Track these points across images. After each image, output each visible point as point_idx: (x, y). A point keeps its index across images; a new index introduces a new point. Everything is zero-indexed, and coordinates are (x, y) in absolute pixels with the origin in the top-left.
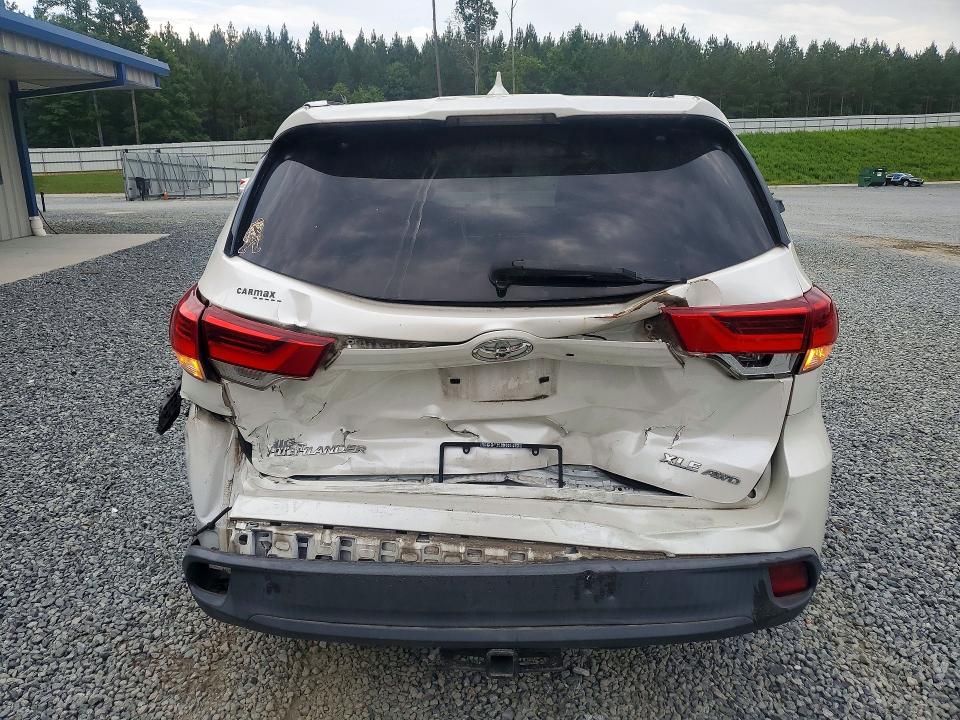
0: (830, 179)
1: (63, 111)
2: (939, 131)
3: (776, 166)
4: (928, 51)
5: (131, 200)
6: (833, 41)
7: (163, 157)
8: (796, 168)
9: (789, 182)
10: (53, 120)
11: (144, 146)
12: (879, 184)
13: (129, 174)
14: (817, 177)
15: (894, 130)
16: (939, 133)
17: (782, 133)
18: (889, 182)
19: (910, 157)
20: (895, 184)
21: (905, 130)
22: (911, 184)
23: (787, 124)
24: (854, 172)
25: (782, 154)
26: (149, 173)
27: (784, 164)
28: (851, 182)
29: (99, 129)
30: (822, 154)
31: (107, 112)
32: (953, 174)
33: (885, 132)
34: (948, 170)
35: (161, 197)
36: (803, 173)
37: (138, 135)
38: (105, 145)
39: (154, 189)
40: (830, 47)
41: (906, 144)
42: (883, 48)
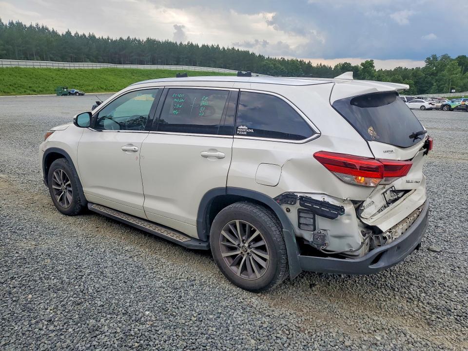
0: (41, 92)
2: (81, 70)
3: (10, 85)
4: (67, 33)
6: (20, 22)
8: (22, 86)
9: (20, 93)
12: (65, 95)
14: (35, 91)
15: (62, 69)
16: (81, 71)
17: (7, 68)
18: (70, 94)
19: (74, 82)
20: (73, 94)
21: (67, 70)
22: (80, 94)
23: (9, 63)
24: (52, 88)
25: (12, 79)
27: (15, 84)
28: (51, 94)
30: (33, 80)
32: (93, 90)
33: (59, 70)
34: (90, 88)
36: (27, 89)
40: (19, 25)
41: (70, 76)
42: (47, 29)
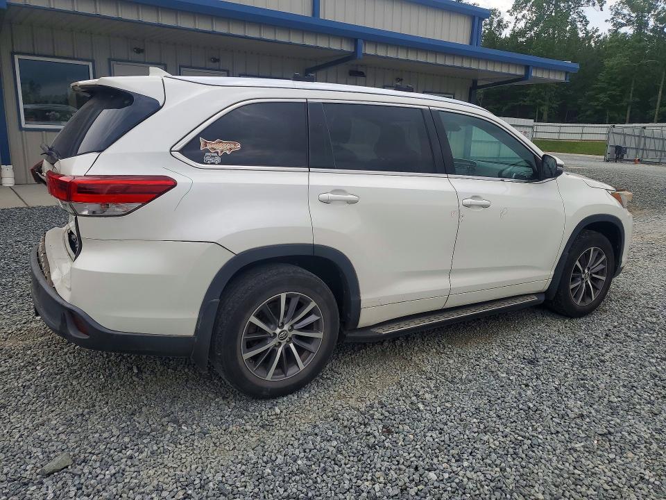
1: (605, 100)
5: (608, 161)
7: (647, 132)
10: (598, 105)
11: (659, 124)
13: (611, 143)
26: (631, 143)
29: (629, 111)
31: (637, 99)
35: (635, 161)
37: (656, 116)
38: (629, 123)
39: (631, 154)
